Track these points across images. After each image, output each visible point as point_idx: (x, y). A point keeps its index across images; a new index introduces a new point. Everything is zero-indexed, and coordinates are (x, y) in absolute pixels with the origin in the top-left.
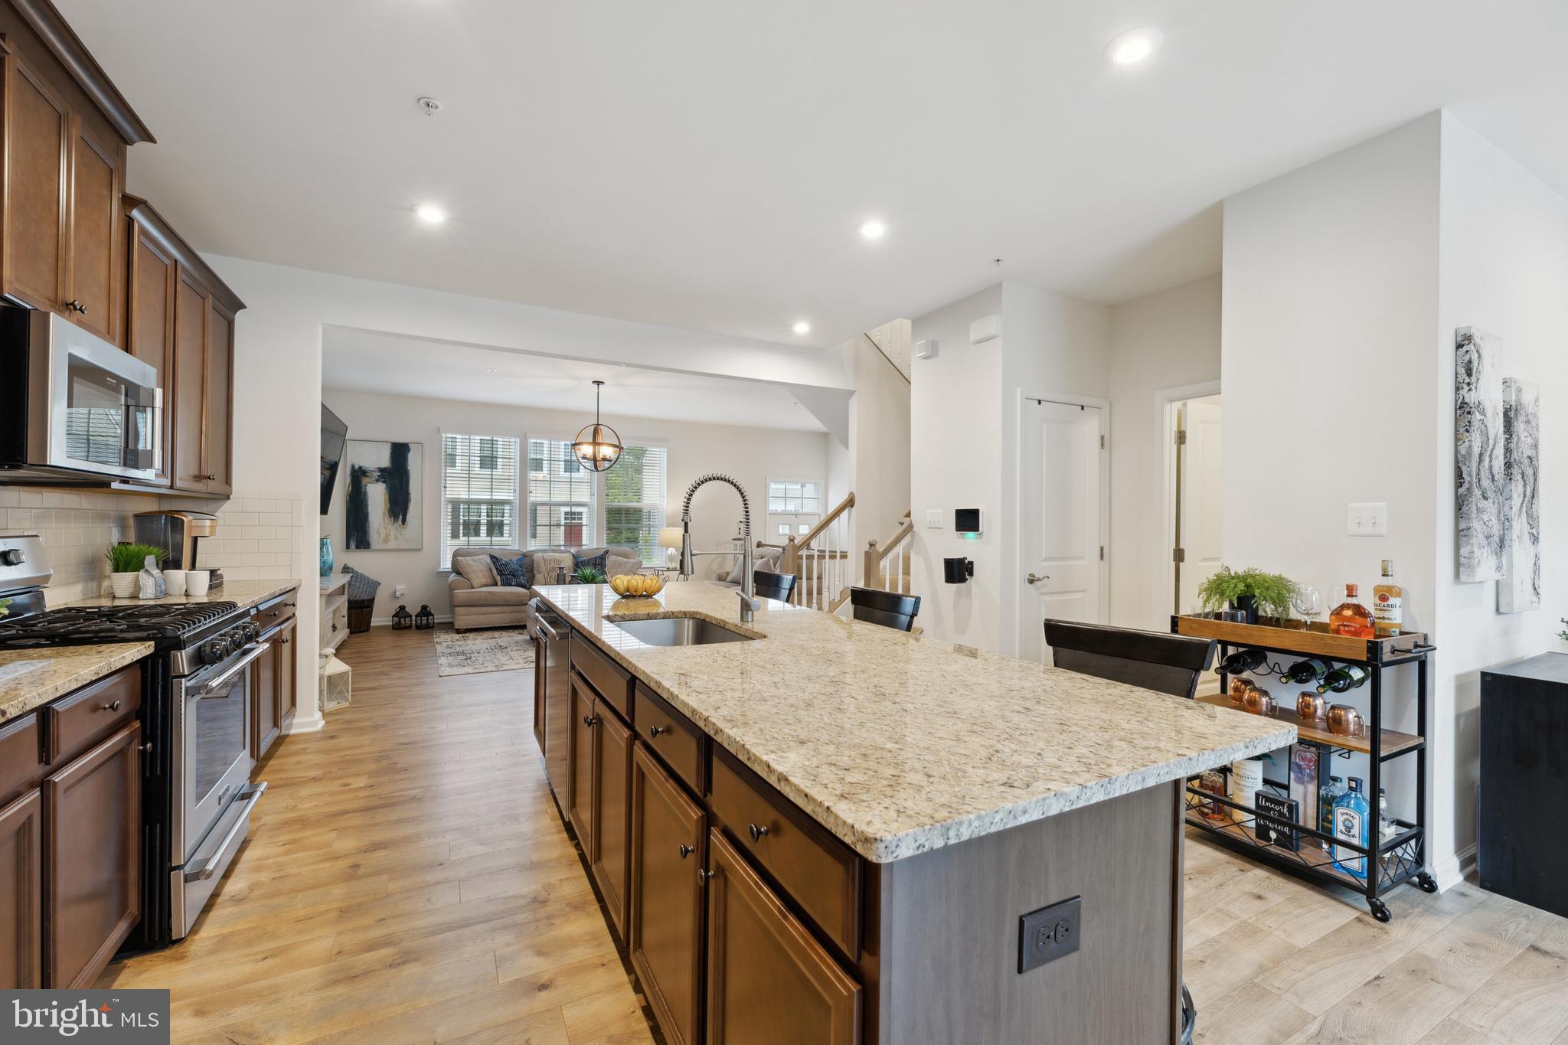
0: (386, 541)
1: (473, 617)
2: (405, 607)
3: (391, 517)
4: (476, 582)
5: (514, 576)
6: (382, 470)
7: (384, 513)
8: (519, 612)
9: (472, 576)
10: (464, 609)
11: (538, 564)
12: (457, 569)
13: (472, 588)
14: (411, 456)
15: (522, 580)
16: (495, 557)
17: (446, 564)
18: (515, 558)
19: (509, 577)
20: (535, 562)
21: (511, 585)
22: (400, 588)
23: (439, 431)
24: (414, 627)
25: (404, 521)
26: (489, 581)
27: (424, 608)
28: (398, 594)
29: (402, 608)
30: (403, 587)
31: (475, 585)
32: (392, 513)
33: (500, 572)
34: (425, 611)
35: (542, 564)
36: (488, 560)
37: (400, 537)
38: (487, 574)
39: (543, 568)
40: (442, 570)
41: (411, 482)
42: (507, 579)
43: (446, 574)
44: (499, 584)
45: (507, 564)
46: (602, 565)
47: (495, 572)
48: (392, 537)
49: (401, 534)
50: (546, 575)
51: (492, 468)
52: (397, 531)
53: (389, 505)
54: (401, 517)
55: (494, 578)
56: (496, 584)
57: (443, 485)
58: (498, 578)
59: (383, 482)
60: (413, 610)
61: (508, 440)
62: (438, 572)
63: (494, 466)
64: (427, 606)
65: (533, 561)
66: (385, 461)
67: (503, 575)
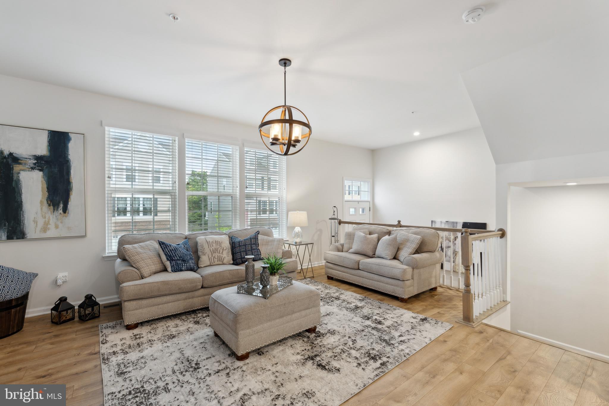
0: (45, 229)
1: (145, 311)
2: (65, 299)
3: (49, 205)
4: (146, 271)
5: (184, 261)
6: (38, 158)
7: (41, 202)
8: (193, 298)
9: (141, 264)
10: (134, 303)
11: (202, 246)
12: (123, 256)
13: (142, 277)
14: (71, 146)
15: (191, 263)
16: (163, 243)
17: (112, 248)
18: (181, 242)
19: (179, 262)
20: (199, 244)
21: (181, 270)
22: (62, 275)
23: (101, 124)
24: (77, 319)
25: (65, 210)
26: (159, 267)
27: (89, 298)
28: (60, 282)
29: (63, 300)
30: (66, 274)
31: (145, 274)
32: (51, 201)
33: (170, 258)
34: (89, 301)
35: (206, 246)
36: (157, 246)
37: (60, 225)
38: (156, 259)
39: (207, 250)
40: (107, 255)
41: (72, 172)
42: (177, 264)
43: (111, 259)
44: (169, 269)
45: (176, 250)
46: (256, 244)
47: (164, 257)
48: (52, 226)
49: (62, 223)
50: (210, 256)
51: (132, 182)
52: (57, 219)
53: (47, 194)
54: (61, 206)
55: (162, 263)
56: (165, 270)
57: (107, 176)
58: (168, 264)
59: (40, 170)
60: (76, 302)
61: (168, 138)
62: (104, 258)
63: (133, 180)
64: (92, 295)
65: (196, 244)
66: (43, 149)
67: (173, 260)
